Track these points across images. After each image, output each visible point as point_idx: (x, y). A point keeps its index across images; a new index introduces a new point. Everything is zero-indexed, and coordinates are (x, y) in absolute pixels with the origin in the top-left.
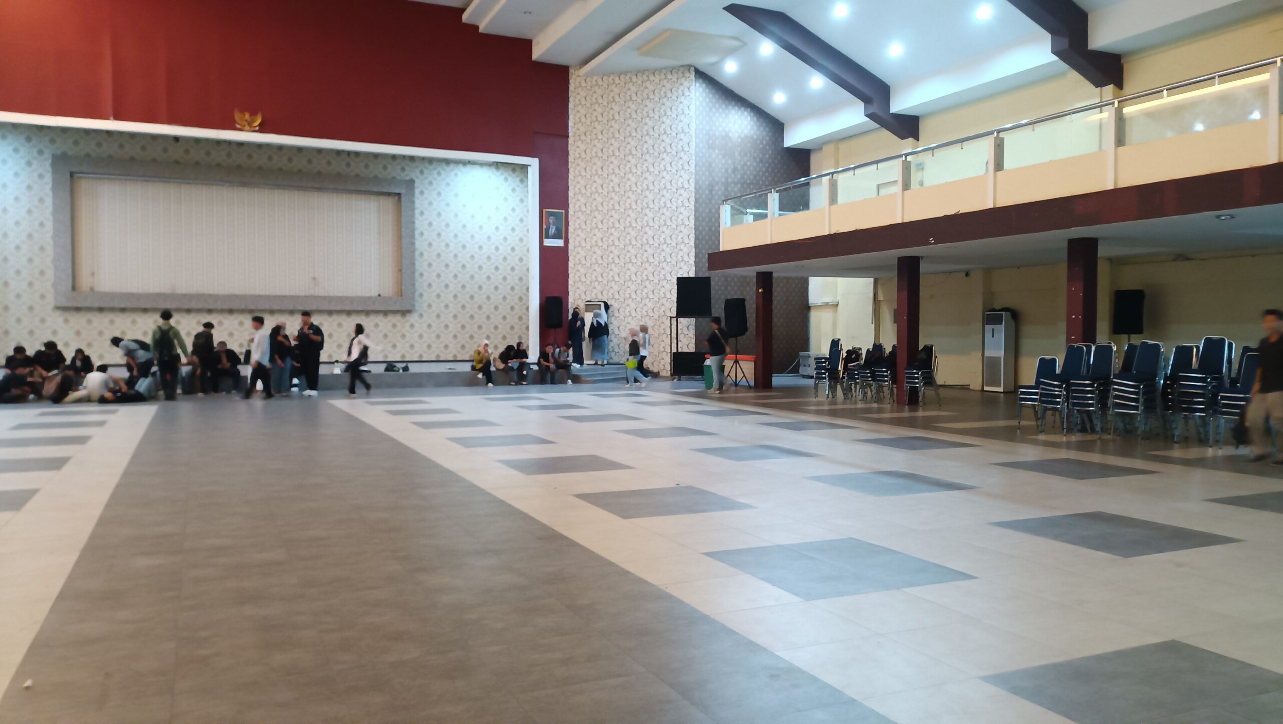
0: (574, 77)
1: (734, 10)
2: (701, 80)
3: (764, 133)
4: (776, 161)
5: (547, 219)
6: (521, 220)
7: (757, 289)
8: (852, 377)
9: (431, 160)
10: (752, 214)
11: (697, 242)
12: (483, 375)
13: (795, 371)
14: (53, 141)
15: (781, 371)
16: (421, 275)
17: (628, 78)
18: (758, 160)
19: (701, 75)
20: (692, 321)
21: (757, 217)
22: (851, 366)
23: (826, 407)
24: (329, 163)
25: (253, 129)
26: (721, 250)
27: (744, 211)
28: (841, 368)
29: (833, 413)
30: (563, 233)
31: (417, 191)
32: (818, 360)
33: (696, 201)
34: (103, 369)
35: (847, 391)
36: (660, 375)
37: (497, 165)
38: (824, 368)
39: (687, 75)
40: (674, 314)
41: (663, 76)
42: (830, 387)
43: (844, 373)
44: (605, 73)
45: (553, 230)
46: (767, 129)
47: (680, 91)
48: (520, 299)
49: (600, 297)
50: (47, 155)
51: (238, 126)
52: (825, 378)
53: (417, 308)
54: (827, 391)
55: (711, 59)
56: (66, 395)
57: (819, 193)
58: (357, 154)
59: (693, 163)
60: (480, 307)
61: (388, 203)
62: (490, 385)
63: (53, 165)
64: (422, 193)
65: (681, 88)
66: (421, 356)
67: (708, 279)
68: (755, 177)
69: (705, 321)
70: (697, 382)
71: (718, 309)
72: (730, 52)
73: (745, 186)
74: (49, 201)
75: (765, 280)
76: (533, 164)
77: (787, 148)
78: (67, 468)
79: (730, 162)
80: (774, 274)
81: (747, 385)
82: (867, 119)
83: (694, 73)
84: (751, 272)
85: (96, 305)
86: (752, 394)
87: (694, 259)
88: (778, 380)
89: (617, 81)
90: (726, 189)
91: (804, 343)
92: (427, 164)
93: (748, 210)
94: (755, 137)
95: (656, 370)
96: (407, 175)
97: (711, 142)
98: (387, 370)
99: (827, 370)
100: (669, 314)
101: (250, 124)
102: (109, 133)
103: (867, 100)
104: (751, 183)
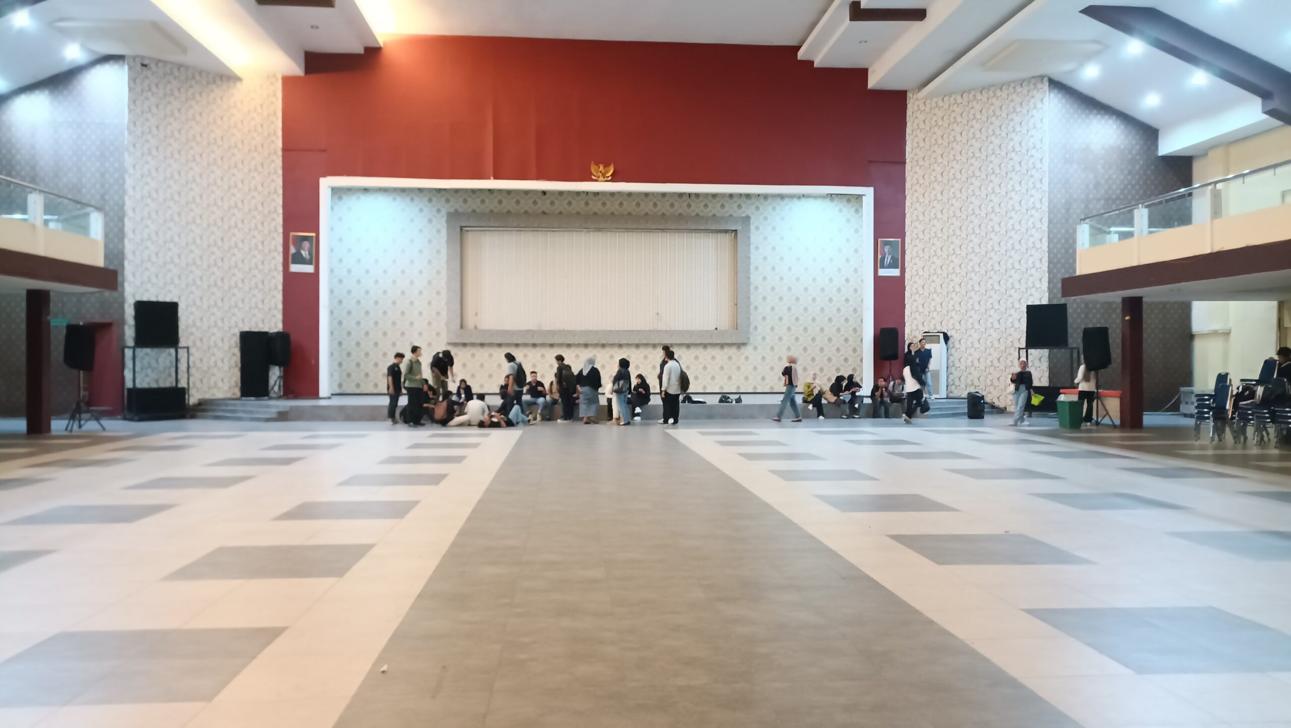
0: (912, 101)
1: (1092, 12)
2: (1056, 91)
3: (1134, 142)
4: (1149, 172)
5: (883, 249)
6: (856, 251)
7: (1124, 316)
8: (1244, 419)
9: (766, 197)
10: (1116, 232)
11: (1051, 265)
12: (813, 406)
13: (1175, 408)
14: (448, 201)
15: (1156, 407)
16: (756, 308)
17: (971, 96)
18: (1126, 172)
19: (1056, 84)
20: (1045, 352)
21: (1124, 236)
22: (1243, 405)
23: (1210, 452)
24: (672, 205)
25: (606, 179)
26: (1078, 273)
27: (1107, 230)
28: (1229, 406)
29: (1221, 460)
30: (899, 262)
31: (752, 227)
32: (1200, 397)
33: (1050, 222)
34: (481, 397)
35: (1240, 433)
36: (1008, 410)
37: (831, 196)
38: (1208, 406)
39: (1039, 86)
40: (1023, 345)
41: (1011, 90)
42: (1216, 429)
43: (1233, 413)
44: (945, 94)
45: (888, 260)
46: (1138, 137)
47: (1031, 104)
48: (855, 330)
49: (939, 328)
50: (444, 212)
51: (594, 178)
52: (1208, 418)
53: (751, 341)
54: (1211, 433)
55: (1068, 66)
56: (452, 418)
57: (1201, 205)
58: (697, 195)
59: (1046, 181)
60: (813, 339)
61: (726, 239)
62: (821, 417)
63: (448, 221)
64: (757, 228)
65: (1033, 101)
66: (755, 388)
67: (1063, 307)
68: (1122, 191)
69: (1061, 353)
70: (1049, 419)
71: (1075, 339)
72: (1089, 57)
73: (1110, 202)
74: (444, 252)
75: (1134, 306)
76: (868, 193)
77: (1164, 158)
78: (443, 483)
79: (1091, 176)
80: (1144, 300)
81: (1111, 423)
82: (1266, 117)
83: (1047, 84)
84: (1116, 297)
85: (478, 341)
86: (1117, 434)
87: (1047, 284)
88: (1150, 419)
89: (959, 100)
90: (1086, 207)
91: (1186, 376)
92: (762, 200)
93: (1113, 229)
94: (1122, 147)
95: (1002, 406)
96: (743, 212)
97: (1067, 156)
98: (721, 401)
99: (1210, 408)
100: (1018, 345)
101: (604, 175)
102: (490, 191)
103: (1265, 95)
104: (1118, 198)
